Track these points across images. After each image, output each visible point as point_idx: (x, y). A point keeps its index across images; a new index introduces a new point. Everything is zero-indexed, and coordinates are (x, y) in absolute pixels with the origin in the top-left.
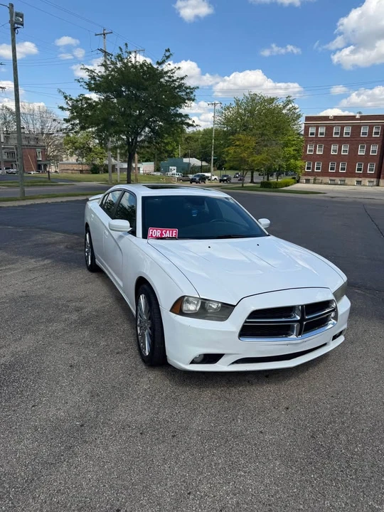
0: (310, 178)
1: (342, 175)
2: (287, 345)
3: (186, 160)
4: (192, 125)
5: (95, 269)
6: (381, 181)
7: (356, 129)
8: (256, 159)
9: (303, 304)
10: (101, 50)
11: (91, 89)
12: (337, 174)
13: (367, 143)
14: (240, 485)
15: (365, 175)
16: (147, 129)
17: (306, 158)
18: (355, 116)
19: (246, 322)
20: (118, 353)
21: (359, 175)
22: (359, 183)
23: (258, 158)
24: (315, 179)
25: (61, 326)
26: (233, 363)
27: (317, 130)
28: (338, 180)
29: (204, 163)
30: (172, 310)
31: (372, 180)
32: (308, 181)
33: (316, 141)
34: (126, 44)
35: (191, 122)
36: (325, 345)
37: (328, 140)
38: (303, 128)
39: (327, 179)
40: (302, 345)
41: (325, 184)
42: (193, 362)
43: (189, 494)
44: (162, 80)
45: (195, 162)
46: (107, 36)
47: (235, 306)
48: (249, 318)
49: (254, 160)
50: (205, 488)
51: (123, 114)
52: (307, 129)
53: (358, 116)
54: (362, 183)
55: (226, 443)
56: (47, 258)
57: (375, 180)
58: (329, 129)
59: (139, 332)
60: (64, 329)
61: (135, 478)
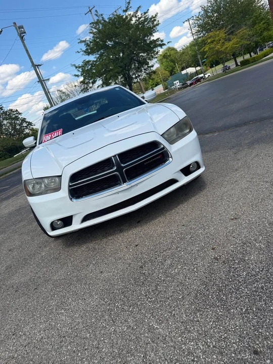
3: (184, 72)
11: (89, 54)
19: (70, 186)
26: (82, 222)
29: (198, 68)
45: (191, 70)
47: (61, 176)
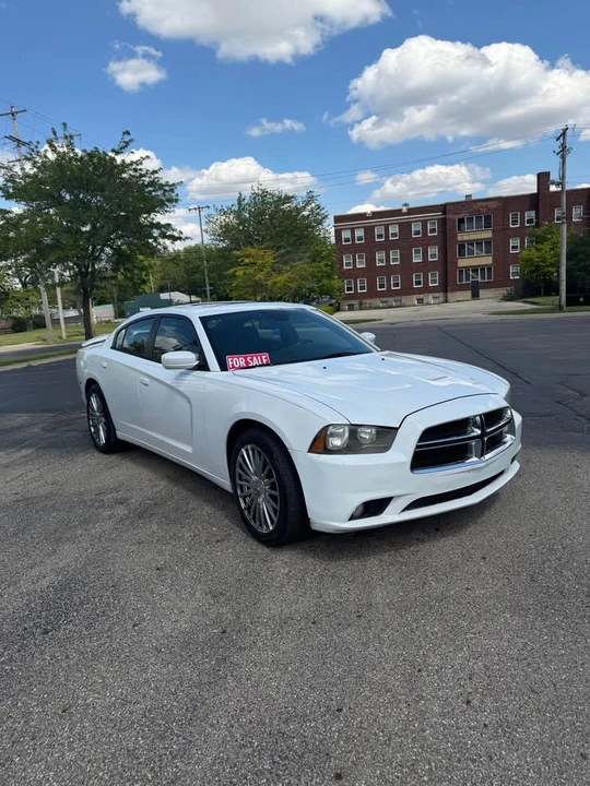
0: (353, 302)
1: (396, 293)
2: (469, 471)
3: (165, 296)
4: (180, 238)
5: (117, 447)
6: (449, 295)
7: (405, 228)
8: (278, 279)
9: (480, 413)
10: (10, 138)
11: (9, 197)
12: (390, 293)
13: (422, 246)
14: (477, 647)
15: (427, 290)
16: (108, 250)
17: (344, 275)
18: (401, 210)
19: (417, 447)
20: (218, 541)
21: (419, 291)
22: (420, 301)
23: (280, 279)
24: (361, 304)
25: (109, 525)
26: (404, 510)
27: (353, 233)
28: (392, 301)
29: (194, 298)
30: (311, 450)
31: (437, 295)
32: (351, 308)
33: (354, 249)
34: (65, 124)
35: (176, 234)
36: (502, 473)
37: (369, 247)
38: (333, 234)
39: (377, 302)
40: (486, 469)
41: (375, 308)
42: (352, 518)
43: (420, 671)
44: (124, 175)
45: (180, 297)
46: (17, 116)
47: (397, 429)
48: (421, 440)
49: (275, 283)
50: (435, 661)
51: (68, 231)
52: (338, 233)
53: (405, 210)
54: (425, 301)
55: (431, 609)
56: (23, 448)
57: (441, 295)
58: (369, 231)
59: (243, 505)
60: (116, 529)
61: (338, 672)
